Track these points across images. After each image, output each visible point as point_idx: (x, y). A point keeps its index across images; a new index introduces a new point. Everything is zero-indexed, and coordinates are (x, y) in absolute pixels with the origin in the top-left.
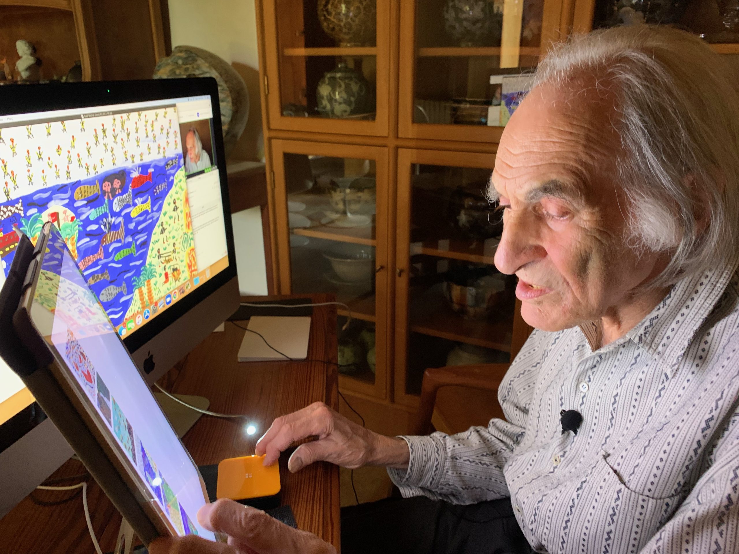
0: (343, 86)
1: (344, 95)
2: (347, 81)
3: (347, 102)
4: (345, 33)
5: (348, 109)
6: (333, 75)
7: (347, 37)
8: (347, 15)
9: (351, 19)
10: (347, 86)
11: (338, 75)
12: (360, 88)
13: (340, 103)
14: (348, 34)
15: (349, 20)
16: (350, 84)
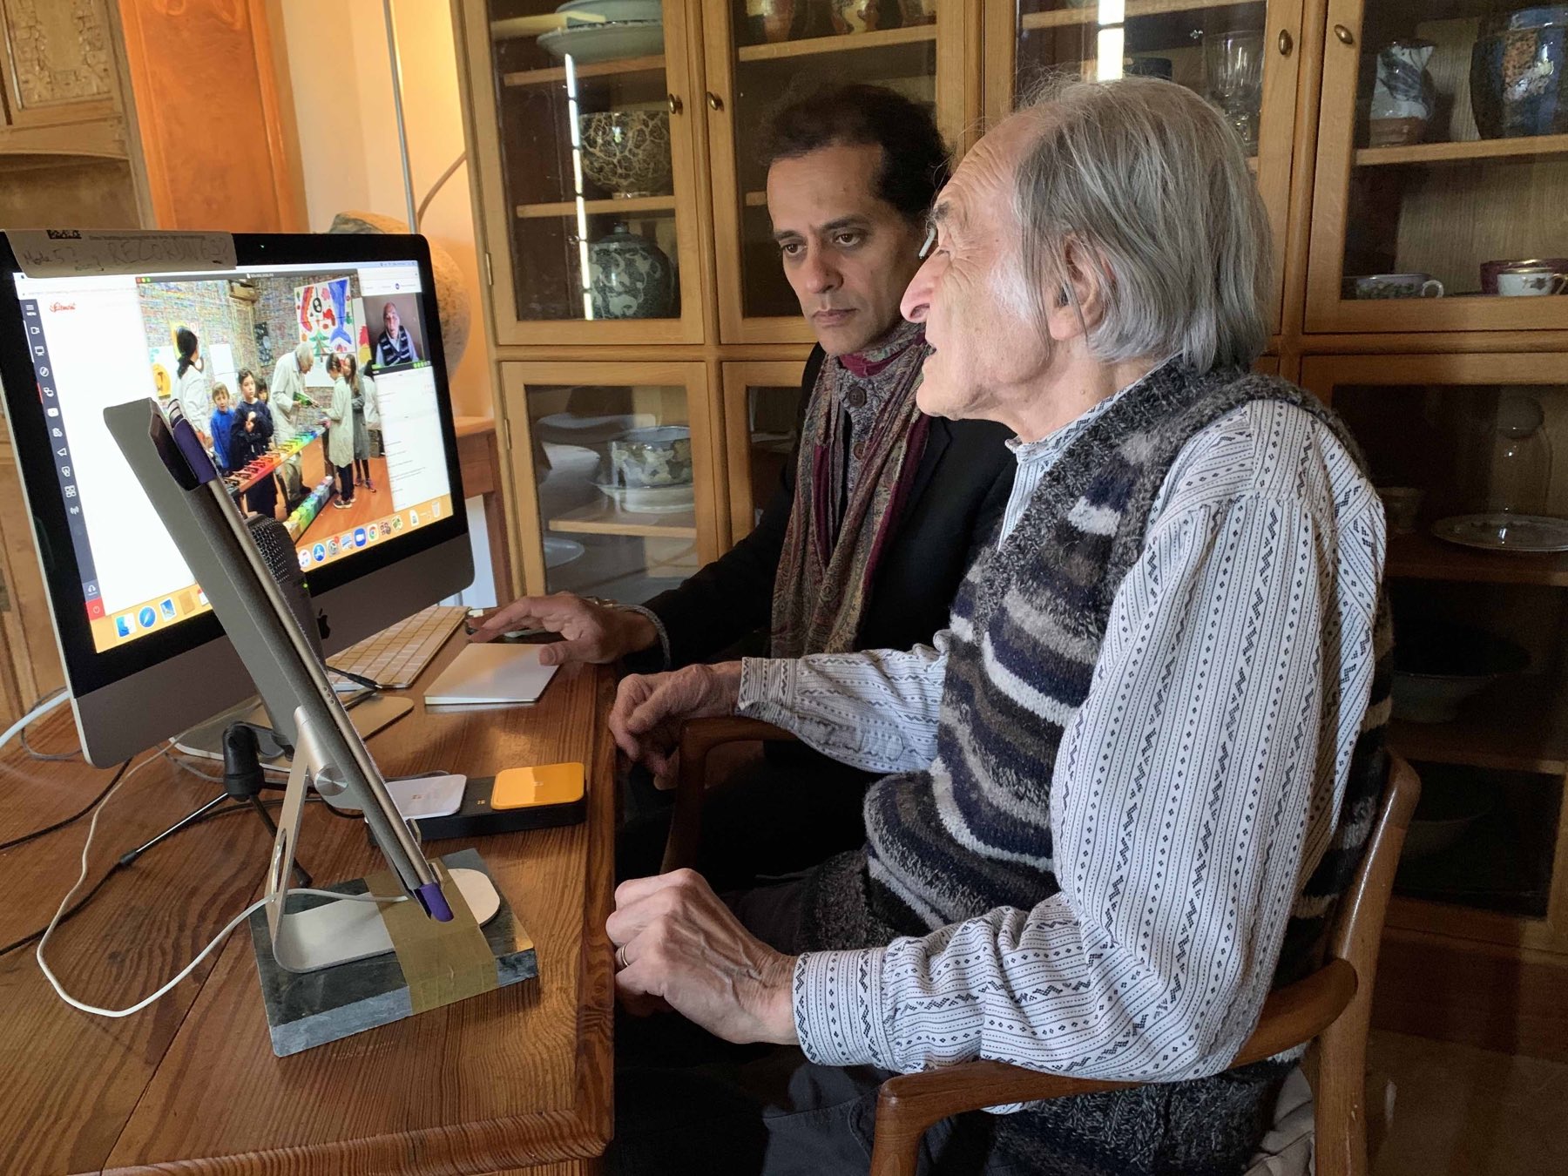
0: (622, 264)
1: (627, 280)
2: (627, 256)
3: (630, 291)
4: (621, 176)
5: (634, 303)
6: (604, 246)
7: (624, 183)
8: (623, 145)
9: (630, 150)
10: (630, 264)
11: (614, 246)
12: (653, 267)
13: (619, 294)
14: (626, 177)
15: (627, 153)
16: (634, 261)
